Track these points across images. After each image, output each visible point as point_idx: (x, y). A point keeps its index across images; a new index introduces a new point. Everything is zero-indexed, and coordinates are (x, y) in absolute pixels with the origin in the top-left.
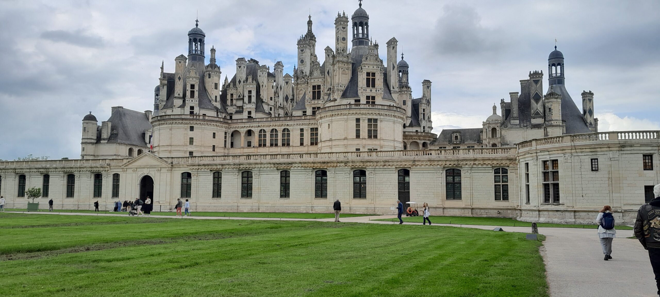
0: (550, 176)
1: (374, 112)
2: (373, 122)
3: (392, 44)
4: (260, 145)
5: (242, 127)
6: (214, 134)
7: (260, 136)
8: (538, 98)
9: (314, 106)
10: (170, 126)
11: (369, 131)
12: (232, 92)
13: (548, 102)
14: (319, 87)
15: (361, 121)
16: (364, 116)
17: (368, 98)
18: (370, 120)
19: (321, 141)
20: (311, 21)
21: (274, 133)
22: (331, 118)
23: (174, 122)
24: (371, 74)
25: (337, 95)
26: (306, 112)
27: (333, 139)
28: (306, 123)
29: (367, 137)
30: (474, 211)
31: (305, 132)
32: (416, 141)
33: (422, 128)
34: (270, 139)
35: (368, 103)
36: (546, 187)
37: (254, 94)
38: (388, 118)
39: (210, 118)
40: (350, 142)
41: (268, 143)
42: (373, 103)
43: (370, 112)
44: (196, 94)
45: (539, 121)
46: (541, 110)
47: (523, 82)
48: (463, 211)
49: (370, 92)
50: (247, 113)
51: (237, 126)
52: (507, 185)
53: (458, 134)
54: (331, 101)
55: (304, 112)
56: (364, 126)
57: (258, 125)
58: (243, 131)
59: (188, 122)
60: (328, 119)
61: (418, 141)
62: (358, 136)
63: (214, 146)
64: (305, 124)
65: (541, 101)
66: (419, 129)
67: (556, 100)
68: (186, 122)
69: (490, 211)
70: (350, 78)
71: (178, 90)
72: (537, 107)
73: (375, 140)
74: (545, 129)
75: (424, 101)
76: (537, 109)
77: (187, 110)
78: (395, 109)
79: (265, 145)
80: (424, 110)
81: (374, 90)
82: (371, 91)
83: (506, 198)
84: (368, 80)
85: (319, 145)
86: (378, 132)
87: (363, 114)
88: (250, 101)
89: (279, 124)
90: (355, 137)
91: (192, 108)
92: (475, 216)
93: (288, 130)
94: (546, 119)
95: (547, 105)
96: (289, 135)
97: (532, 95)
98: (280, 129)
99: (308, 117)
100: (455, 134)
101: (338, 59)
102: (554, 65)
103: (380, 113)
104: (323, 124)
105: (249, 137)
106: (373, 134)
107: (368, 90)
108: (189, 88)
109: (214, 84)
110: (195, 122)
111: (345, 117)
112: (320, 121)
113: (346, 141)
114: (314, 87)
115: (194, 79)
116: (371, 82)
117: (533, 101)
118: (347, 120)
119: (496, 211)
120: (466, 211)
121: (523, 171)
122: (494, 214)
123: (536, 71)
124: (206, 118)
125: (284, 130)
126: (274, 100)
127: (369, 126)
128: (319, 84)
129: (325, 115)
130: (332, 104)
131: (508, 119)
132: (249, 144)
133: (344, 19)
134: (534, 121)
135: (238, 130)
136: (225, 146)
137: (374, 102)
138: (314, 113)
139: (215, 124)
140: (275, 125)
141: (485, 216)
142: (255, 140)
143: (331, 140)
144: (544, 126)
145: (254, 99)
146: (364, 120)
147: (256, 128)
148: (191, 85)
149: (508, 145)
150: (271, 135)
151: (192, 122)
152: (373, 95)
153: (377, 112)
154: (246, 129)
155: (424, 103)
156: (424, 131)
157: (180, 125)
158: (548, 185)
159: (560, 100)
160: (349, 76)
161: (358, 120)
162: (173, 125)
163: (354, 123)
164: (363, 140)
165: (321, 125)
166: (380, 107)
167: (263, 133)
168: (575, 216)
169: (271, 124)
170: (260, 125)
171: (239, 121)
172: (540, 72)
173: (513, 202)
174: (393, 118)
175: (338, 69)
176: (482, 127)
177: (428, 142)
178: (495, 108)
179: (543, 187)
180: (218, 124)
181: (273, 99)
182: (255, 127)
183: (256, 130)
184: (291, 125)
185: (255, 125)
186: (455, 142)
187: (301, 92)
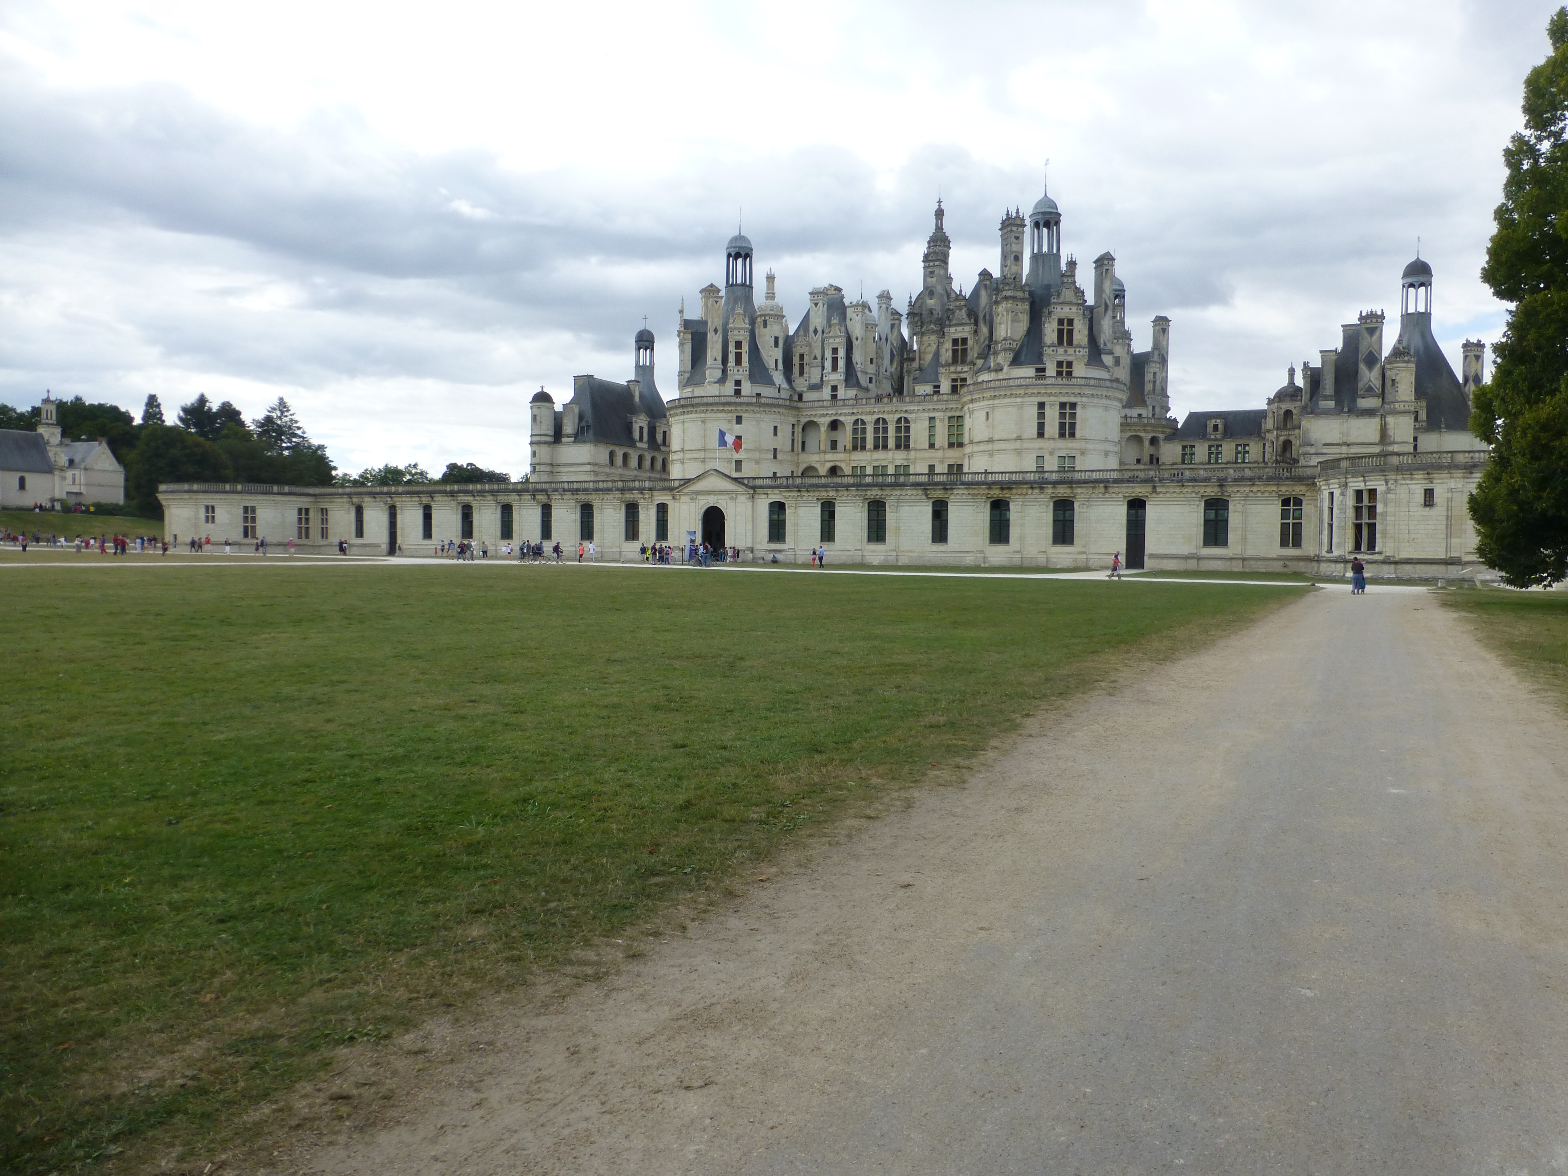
0: (1365, 512)
1: (1070, 391)
2: (1068, 409)
3: (1104, 263)
4: (855, 448)
5: (823, 415)
6: (775, 428)
7: (855, 431)
8: (1372, 359)
9: (954, 376)
10: (703, 415)
11: (1062, 426)
12: (802, 351)
13: (1390, 369)
14: (964, 341)
15: (1047, 407)
16: (1052, 398)
17: (1060, 364)
18: (1063, 405)
19: (971, 442)
20: (942, 211)
21: (881, 426)
22: (991, 402)
23: (710, 408)
24: (1066, 321)
25: (1003, 359)
26: (938, 387)
27: (995, 438)
28: (940, 407)
29: (1057, 436)
30: (1246, 563)
31: (938, 424)
32: (1138, 434)
33: (1150, 408)
34: (873, 436)
35: (1059, 373)
36: (1358, 528)
37: (842, 353)
38: (1095, 400)
39: (769, 401)
40: (1026, 445)
41: (870, 444)
42: (1069, 374)
43: (1064, 391)
44: (745, 358)
45: (1371, 402)
46: (1377, 383)
47: (1348, 328)
48: (1229, 563)
49: (1061, 354)
50: (830, 388)
51: (814, 413)
52: (1301, 523)
53: (1218, 421)
54: (989, 370)
55: (935, 387)
56: (1052, 416)
57: (851, 411)
58: (824, 421)
59: (733, 408)
60: (985, 402)
61: (1142, 434)
62: (1041, 434)
63: (775, 450)
64: (938, 410)
65: (1378, 366)
66: (1144, 412)
67: (1404, 365)
68: (730, 408)
69: (1271, 563)
70: (1026, 328)
71: (714, 351)
72: (1370, 377)
73: (1071, 440)
74: (1383, 417)
75: (1156, 358)
76: (1370, 380)
77: (729, 388)
78: (1108, 384)
79: (863, 448)
80: (1155, 374)
81: (1071, 351)
82: (1066, 351)
83: (1297, 543)
84: (1060, 332)
85: (968, 449)
86: (1078, 427)
87: (1050, 395)
88: (835, 368)
89: (890, 409)
90: (1036, 436)
91: (738, 383)
92: (1247, 570)
93: (907, 420)
94: (1386, 400)
95: (1388, 374)
96: (907, 429)
97: (1362, 356)
98: (891, 419)
99: (945, 397)
100: (1213, 421)
101: (1004, 293)
102: (1412, 285)
103: (1082, 392)
104: (975, 412)
105: (834, 433)
106: (1067, 430)
107: (1061, 350)
108: (732, 348)
109: (773, 338)
110: (744, 408)
111: (1019, 400)
112: (971, 406)
113: (1018, 443)
114: (955, 342)
115: (742, 332)
116: (1065, 336)
117: (1362, 367)
118: (1021, 407)
119: (1281, 563)
120: (1234, 563)
121: (1326, 504)
122: (1277, 567)
123: (1372, 312)
124: (763, 400)
125: (899, 420)
126: (877, 363)
127: (1062, 415)
128: (965, 335)
129: (981, 396)
130: (992, 376)
131: (1314, 399)
132: (834, 445)
133: (1018, 222)
134: (1364, 403)
135: (815, 420)
136: (793, 450)
137: (1071, 372)
138: (954, 390)
139: (777, 410)
140: (882, 410)
141: (1264, 570)
142: (845, 437)
143: (991, 441)
144: (1382, 411)
145: (841, 364)
146: (1053, 405)
147: (848, 418)
148: (736, 342)
149: (1312, 445)
150: (876, 430)
151: (739, 408)
152: (1070, 359)
153: (1077, 391)
154: (829, 419)
155: (1155, 362)
156: (1153, 415)
157: (720, 415)
158: (1361, 525)
159: (1414, 366)
160: (1023, 326)
161: (1041, 405)
162: (708, 415)
163: (1035, 411)
164: (1051, 441)
165: (971, 412)
166: (1083, 382)
167: (860, 426)
168: (1396, 569)
169: (876, 410)
170: (855, 411)
171: (817, 404)
172: (1379, 313)
173: (1309, 548)
174: (1104, 401)
175: (1005, 314)
176: (1265, 407)
177: (1161, 436)
178: (1292, 372)
179: (1353, 528)
180: (781, 410)
181: (874, 360)
182: (845, 414)
183: (848, 421)
184: (913, 412)
185: (846, 411)
186: (1213, 437)
187: (929, 349)
